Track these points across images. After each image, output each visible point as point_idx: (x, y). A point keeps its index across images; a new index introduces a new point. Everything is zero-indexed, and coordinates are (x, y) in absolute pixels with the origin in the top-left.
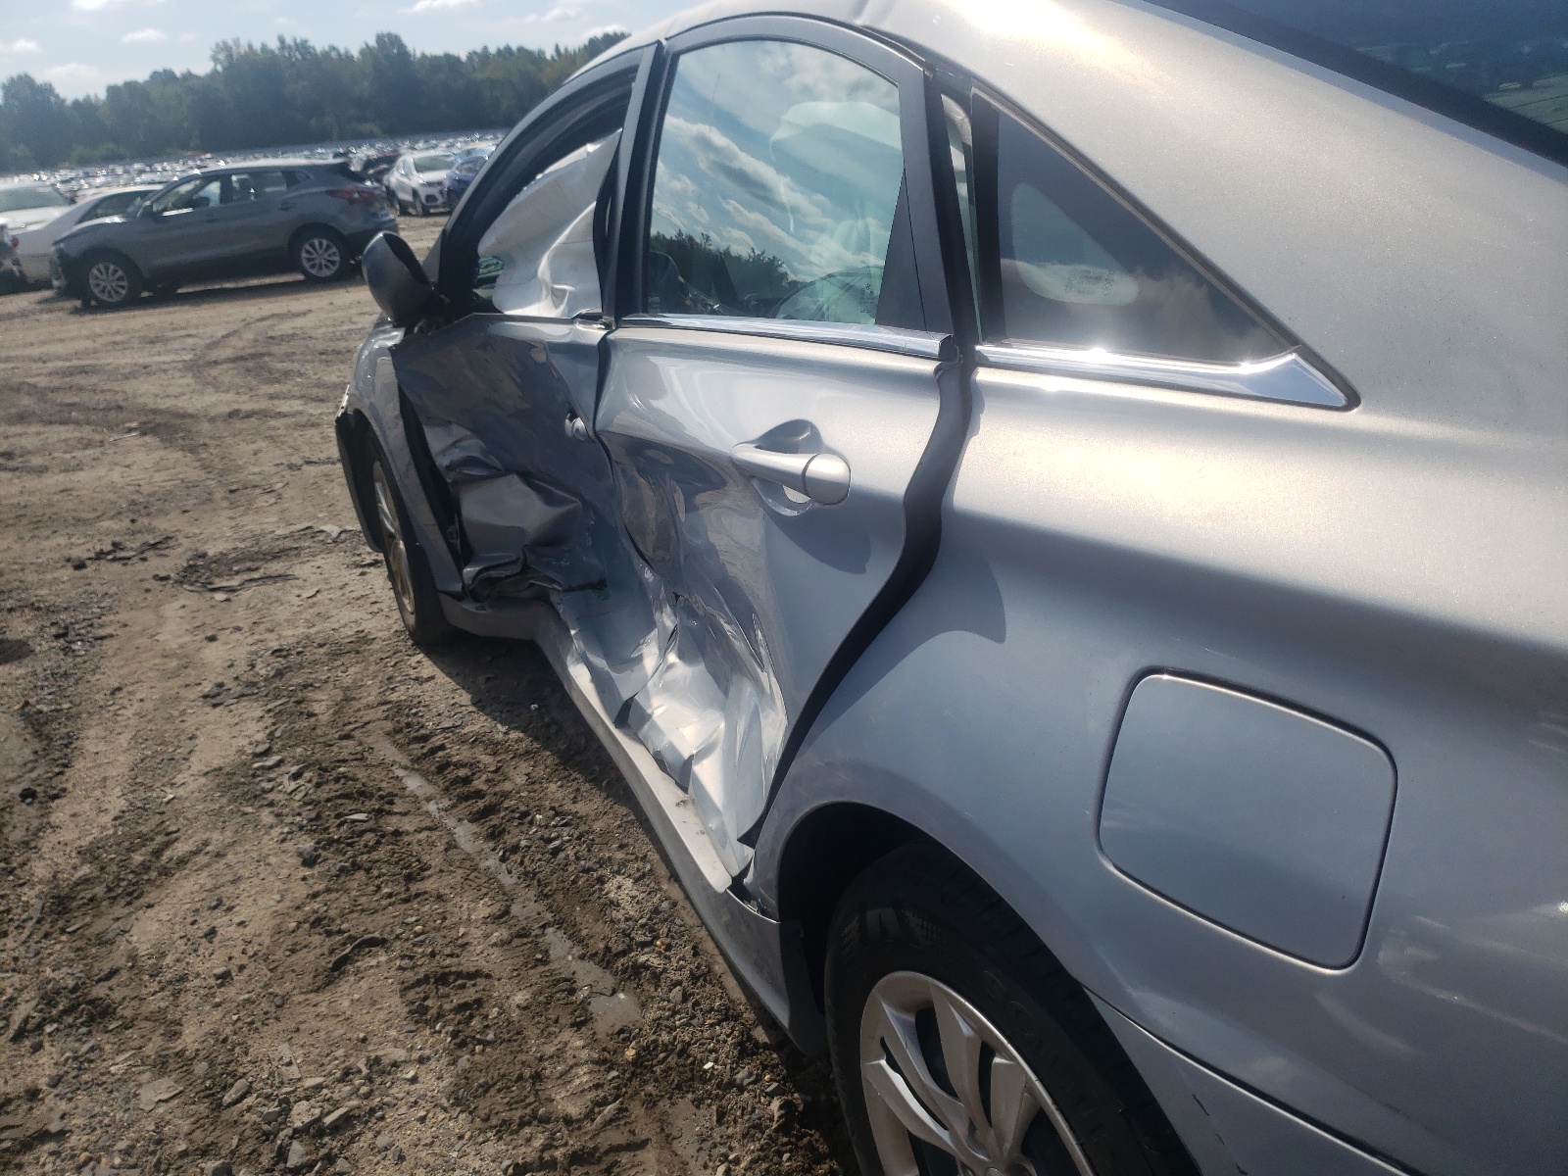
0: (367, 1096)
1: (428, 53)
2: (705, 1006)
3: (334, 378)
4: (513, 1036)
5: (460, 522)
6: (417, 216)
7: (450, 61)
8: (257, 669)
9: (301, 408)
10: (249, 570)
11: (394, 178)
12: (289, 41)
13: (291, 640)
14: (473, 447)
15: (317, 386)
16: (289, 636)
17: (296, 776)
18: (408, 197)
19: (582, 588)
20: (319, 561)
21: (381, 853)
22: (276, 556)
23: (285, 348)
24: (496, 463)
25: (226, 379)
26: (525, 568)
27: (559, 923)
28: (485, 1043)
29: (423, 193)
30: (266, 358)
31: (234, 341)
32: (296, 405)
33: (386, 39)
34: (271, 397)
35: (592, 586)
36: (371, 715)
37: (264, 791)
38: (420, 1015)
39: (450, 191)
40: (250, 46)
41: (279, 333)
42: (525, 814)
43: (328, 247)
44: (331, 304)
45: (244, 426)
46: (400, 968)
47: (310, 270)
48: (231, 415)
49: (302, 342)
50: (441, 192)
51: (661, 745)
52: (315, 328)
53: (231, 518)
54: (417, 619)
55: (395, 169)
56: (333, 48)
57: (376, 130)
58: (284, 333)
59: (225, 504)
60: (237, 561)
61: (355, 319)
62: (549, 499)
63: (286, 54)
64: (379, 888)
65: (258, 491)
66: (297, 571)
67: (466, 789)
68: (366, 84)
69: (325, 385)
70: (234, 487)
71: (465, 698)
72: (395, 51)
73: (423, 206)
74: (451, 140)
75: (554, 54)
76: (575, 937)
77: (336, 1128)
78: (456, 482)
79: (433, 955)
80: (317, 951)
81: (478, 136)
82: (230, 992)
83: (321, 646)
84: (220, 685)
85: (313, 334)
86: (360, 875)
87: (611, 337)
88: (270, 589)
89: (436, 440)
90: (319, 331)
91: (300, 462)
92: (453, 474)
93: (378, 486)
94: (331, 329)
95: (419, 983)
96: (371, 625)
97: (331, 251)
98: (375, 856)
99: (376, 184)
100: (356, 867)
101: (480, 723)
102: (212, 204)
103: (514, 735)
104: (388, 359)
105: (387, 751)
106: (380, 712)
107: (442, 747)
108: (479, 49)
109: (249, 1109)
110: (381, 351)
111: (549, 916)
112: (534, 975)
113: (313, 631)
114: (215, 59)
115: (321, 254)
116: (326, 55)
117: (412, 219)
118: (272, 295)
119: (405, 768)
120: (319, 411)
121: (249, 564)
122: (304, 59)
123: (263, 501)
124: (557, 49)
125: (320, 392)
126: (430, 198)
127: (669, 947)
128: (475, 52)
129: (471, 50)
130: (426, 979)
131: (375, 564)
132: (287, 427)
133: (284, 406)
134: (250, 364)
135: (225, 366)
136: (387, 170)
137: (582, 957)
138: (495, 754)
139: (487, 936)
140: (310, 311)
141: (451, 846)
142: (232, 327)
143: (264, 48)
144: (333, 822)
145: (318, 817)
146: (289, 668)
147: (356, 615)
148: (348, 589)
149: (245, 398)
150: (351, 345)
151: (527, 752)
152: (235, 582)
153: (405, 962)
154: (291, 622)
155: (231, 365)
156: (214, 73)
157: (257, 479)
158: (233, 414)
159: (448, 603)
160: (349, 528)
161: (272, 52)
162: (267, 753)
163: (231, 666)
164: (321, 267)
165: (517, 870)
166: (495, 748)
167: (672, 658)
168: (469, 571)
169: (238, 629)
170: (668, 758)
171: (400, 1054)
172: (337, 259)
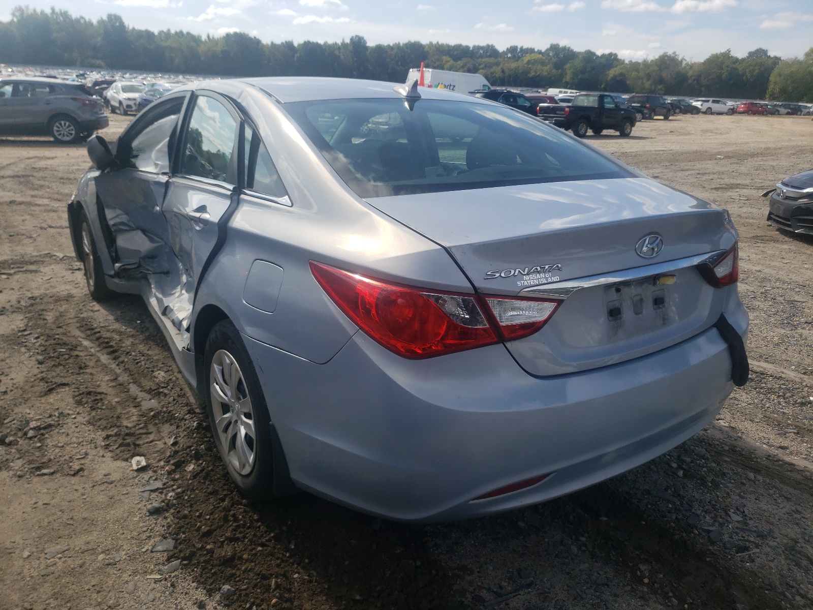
0: (57, 421)
1: (136, 28)
2: (180, 402)
3: (66, 191)
4: (112, 408)
5: (116, 246)
6: (120, 114)
7: (149, 35)
8: (21, 303)
9: (48, 203)
10: (19, 267)
11: (110, 93)
12: (57, 10)
13: (37, 295)
14: (124, 218)
15: (58, 193)
16: (37, 293)
17: (37, 338)
18: (117, 104)
19: (159, 273)
20: (53, 267)
21: (71, 361)
22: (32, 263)
23: (41, 174)
24: (132, 225)
25: (8, 185)
26: (139, 266)
27: (135, 383)
28: (102, 409)
29: (125, 103)
30: (31, 178)
31: (13, 167)
32: (46, 201)
33: (113, 17)
34: (32, 196)
35: (163, 273)
36: (71, 321)
37: (23, 342)
38: (79, 403)
39: (140, 104)
40: (35, 10)
41: (38, 166)
42: (128, 353)
43: (69, 126)
44: (68, 155)
45: (18, 208)
46: (74, 391)
47: (58, 136)
48: (11, 202)
49: (51, 172)
50: (135, 104)
51: (174, 317)
52: (58, 166)
53: (10, 247)
54: (95, 289)
55: (111, 88)
56: (82, 17)
57: (102, 64)
58: (41, 166)
59: (7, 241)
60: (12, 264)
61: (81, 164)
62: (152, 240)
63: (55, 17)
64: (68, 371)
65: (25, 237)
66: (42, 269)
67: (107, 345)
68: (99, 39)
69: (61, 194)
70: (12, 234)
71: (111, 318)
72: (117, 24)
73: (125, 110)
74: (145, 75)
75: (207, 38)
76: (140, 385)
77: (45, 428)
78: (116, 231)
79: (86, 388)
80: (42, 386)
81: (160, 75)
82: (7, 397)
83: (51, 297)
84: (4, 308)
85: (57, 169)
86: (61, 367)
87: (170, 180)
88: (29, 276)
89: (109, 214)
90: (61, 168)
91: (46, 226)
92: (115, 228)
93: (84, 234)
94: (67, 167)
95: (80, 394)
96: (74, 291)
97: (71, 128)
98: (68, 361)
99: (99, 98)
100: (60, 364)
101: (117, 326)
102: (6, 96)
103: (129, 330)
104: (93, 182)
105: (77, 333)
106: (75, 320)
107: (99, 332)
108: (165, 30)
109: (14, 424)
110: (90, 179)
111: (131, 381)
112: (123, 395)
113: (48, 292)
114: (13, 14)
115: (64, 129)
116: (78, 21)
117: (117, 115)
118: (36, 146)
119: (83, 338)
120: (57, 205)
121: (19, 265)
122: (64, 20)
123: (26, 241)
124: (208, 37)
125: (59, 197)
126: (128, 106)
127: (172, 389)
128: (163, 31)
129: (161, 30)
130: (83, 393)
131: (79, 269)
132: (41, 211)
133: (39, 201)
134: (22, 180)
135: (8, 179)
136: (106, 88)
137: (141, 391)
138: (120, 335)
139: (108, 385)
140: (56, 157)
141: (98, 360)
142: (12, 161)
143: (42, 12)
144: (52, 351)
145: (45, 350)
146: (36, 304)
147: (68, 287)
148: (65, 278)
149: (19, 195)
150: (77, 176)
151: (133, 335)
152: (12, 271)
153: (76, 390)
154: (38, 288)
155: (11, 179)
156: (12, 21)
157: (24, 232)
158: (12, 202)
159: (107, 279)
160: (68, 255)
161: (46, 14)
162: (24, 331)
163: (9, 302)
164: (64, 135)
165: (122, 368)
166: (120, 333)
167: (184, 292)
168: (117, 265)
169: (13, 289)
170: (176, 320)
171: (70, 412)
172: (73, 132)
